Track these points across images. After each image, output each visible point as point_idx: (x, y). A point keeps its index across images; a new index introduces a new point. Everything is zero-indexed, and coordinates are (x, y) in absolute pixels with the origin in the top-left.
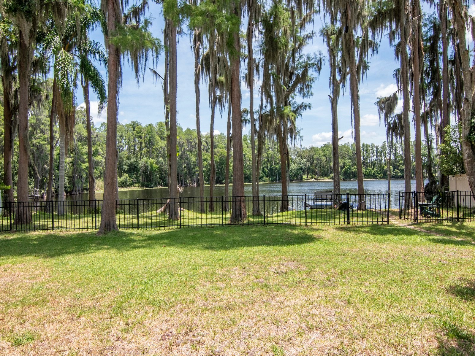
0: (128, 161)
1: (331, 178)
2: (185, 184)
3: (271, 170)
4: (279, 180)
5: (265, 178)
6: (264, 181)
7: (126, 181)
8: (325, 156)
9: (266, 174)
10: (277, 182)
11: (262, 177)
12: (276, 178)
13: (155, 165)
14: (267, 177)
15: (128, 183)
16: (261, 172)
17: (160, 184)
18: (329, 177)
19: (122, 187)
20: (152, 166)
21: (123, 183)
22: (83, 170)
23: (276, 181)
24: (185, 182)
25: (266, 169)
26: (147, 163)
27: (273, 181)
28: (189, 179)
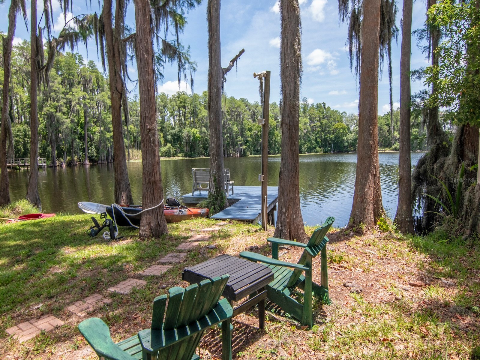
0: (172, 131)
1: (393, 149)
2: (228, 155)
3: (325, 140)
4: (334, 151)
5: (318, 149)
6: (317, 152)
7: (170, 151)
8: (388, 125)
9: (319, 145)
10: (332, 152)
11: (315, 148)
12: (331, 149)
13: (197, 135)
14: (320, 148)
15: (172, 153)
16: (314, 142)
17: (203, 155)
18: (391, 148)
19: (165, 156)
20: (194, 136)
21: (166, 153)
22: (108, 139)
23: (330, 152)
24: (227, 152)
25: (319, 140)
26: (189, 132)
27: (327, 152)
28: (232, 149)
